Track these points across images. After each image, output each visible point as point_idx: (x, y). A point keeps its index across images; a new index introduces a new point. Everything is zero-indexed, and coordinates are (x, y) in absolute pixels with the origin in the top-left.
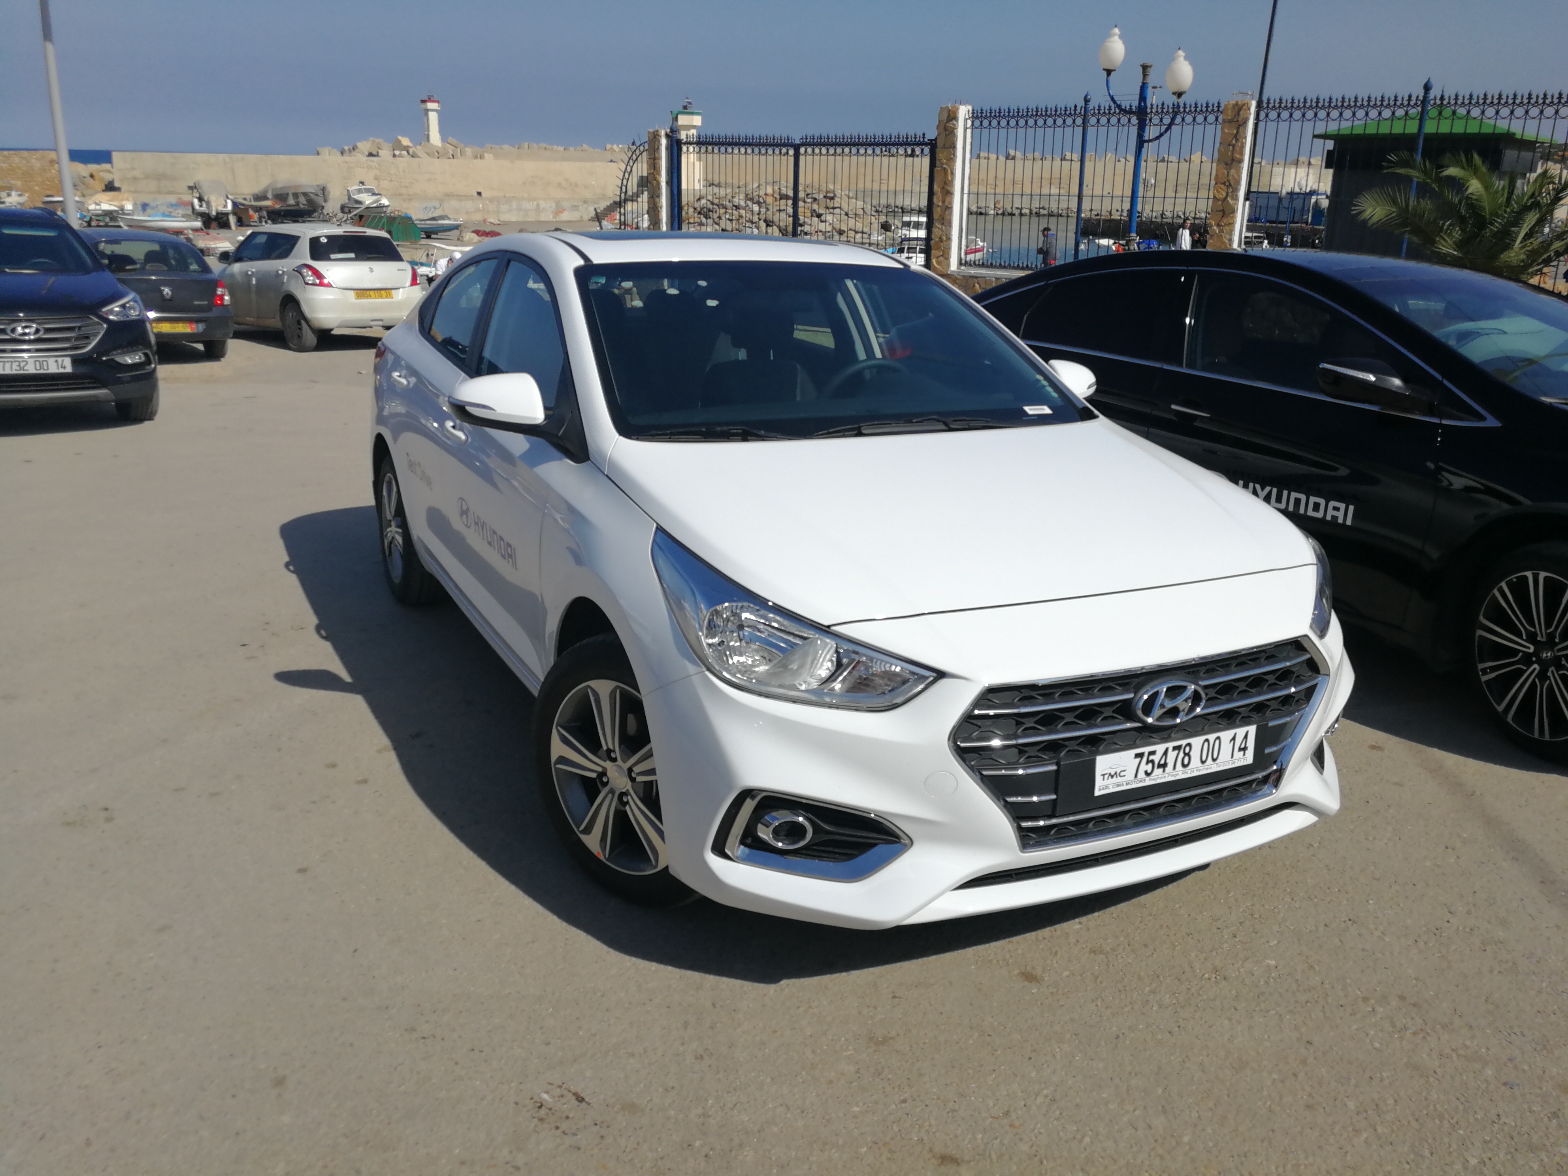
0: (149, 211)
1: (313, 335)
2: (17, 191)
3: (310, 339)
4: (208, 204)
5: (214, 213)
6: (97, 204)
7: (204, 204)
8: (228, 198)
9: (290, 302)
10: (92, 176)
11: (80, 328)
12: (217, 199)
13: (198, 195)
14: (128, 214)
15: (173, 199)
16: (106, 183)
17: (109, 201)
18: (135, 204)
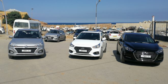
1: (109, 40)
8: (125, 28)
9: (108, 37)
10: (114, 26)
18: (117, 28)
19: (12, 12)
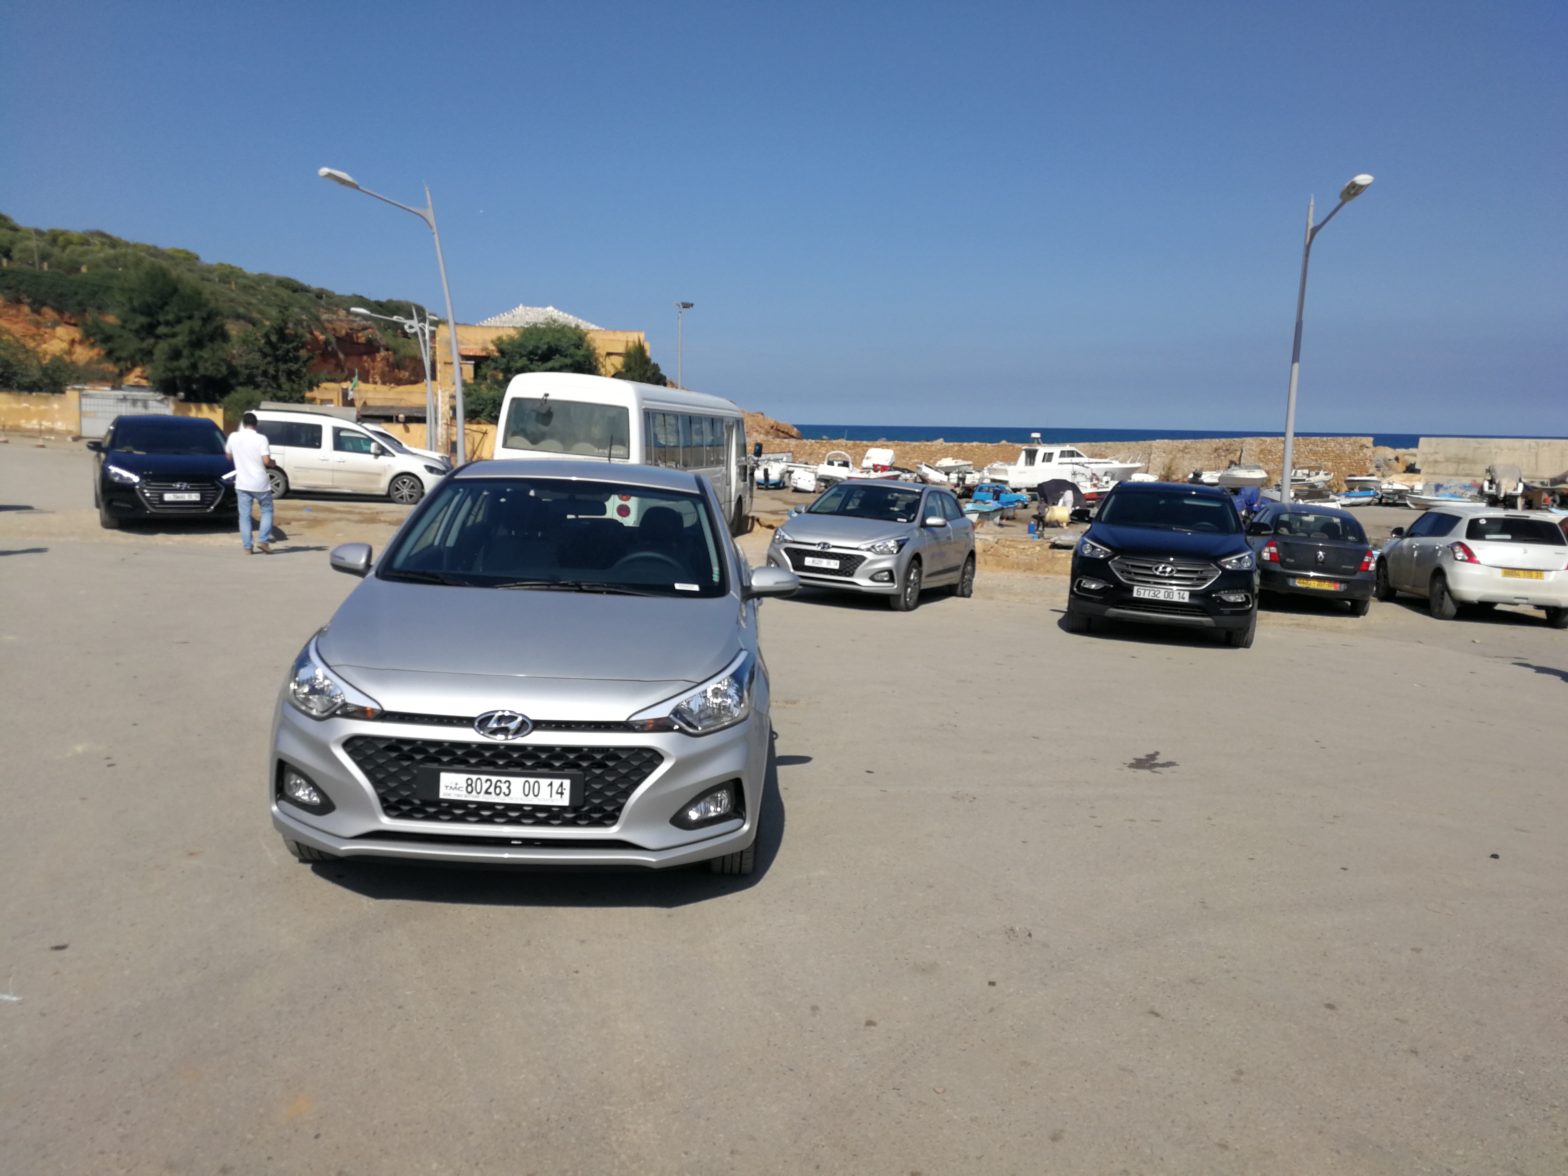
0: (1441, 491)
1: (1453, 606)
2: (1324, 470)
3: (1450, 608)
4: (1498, 486)
5: (1502, 495)
6: (1390, 484)
7: (1494, 487)
8: (1520, 481)
9: (1439, 574)
10: (1397, 459)
11: (1201, 572)
12: (1509, 482)
13: (1489, 478)
14: (1417, 494)
15: (1467, 481)
16: (1408, 464)
17: (1401, 481)
18: (1426, 485)
19: (531, 332)
